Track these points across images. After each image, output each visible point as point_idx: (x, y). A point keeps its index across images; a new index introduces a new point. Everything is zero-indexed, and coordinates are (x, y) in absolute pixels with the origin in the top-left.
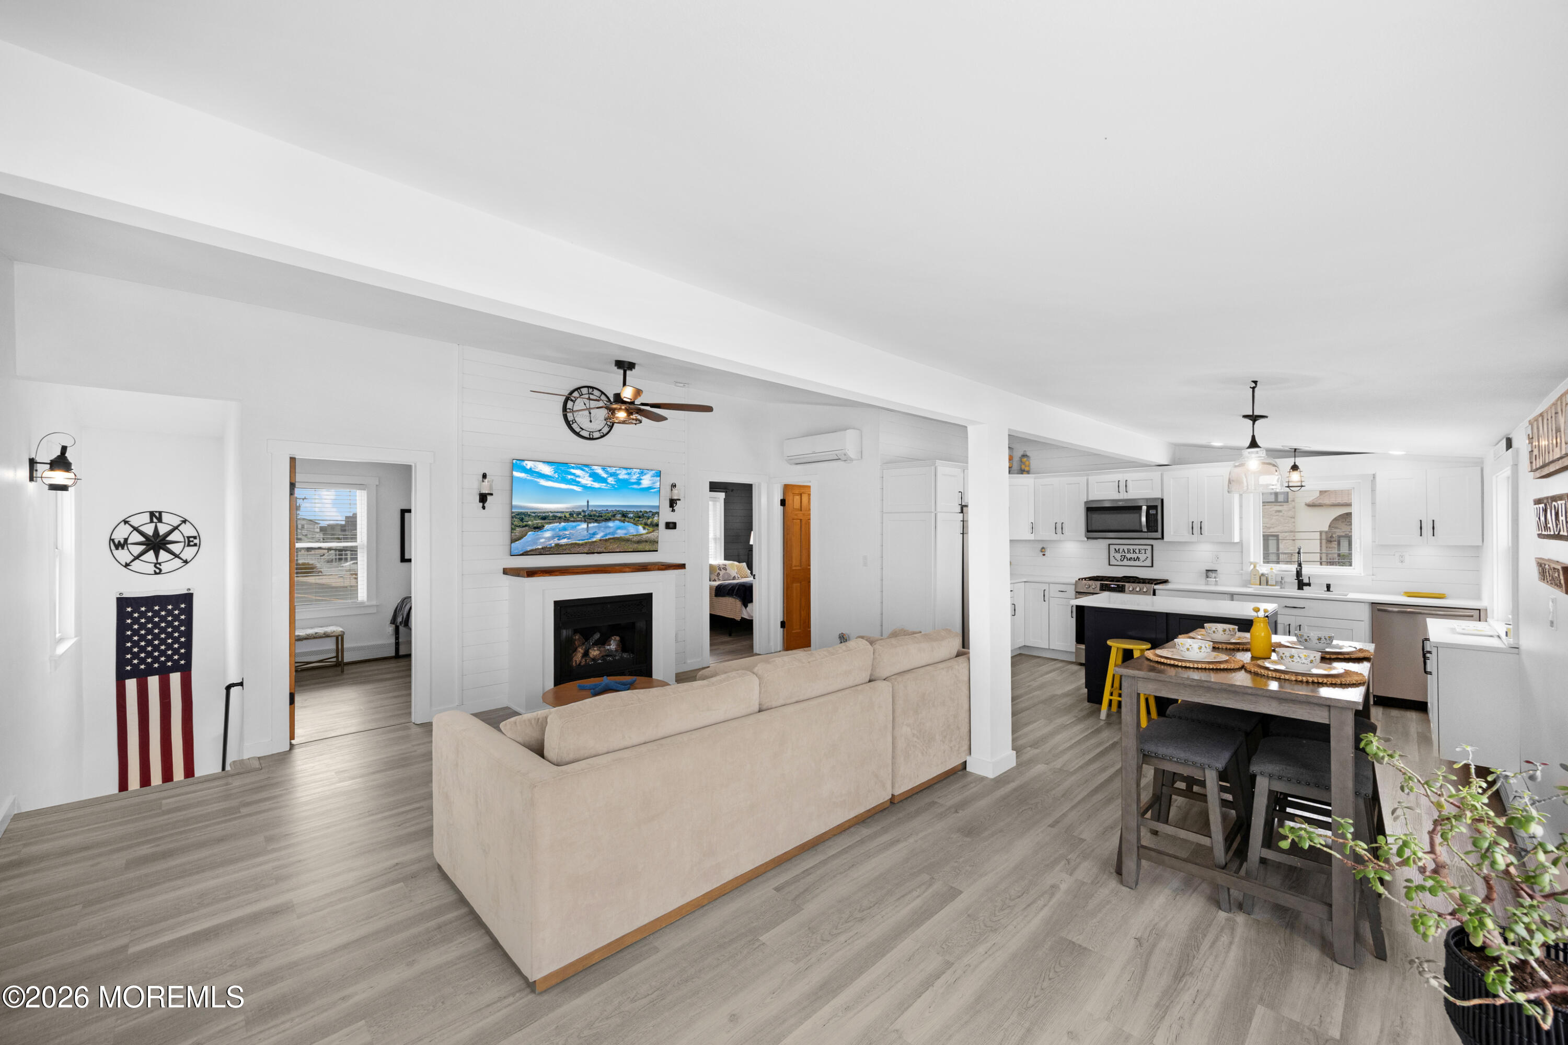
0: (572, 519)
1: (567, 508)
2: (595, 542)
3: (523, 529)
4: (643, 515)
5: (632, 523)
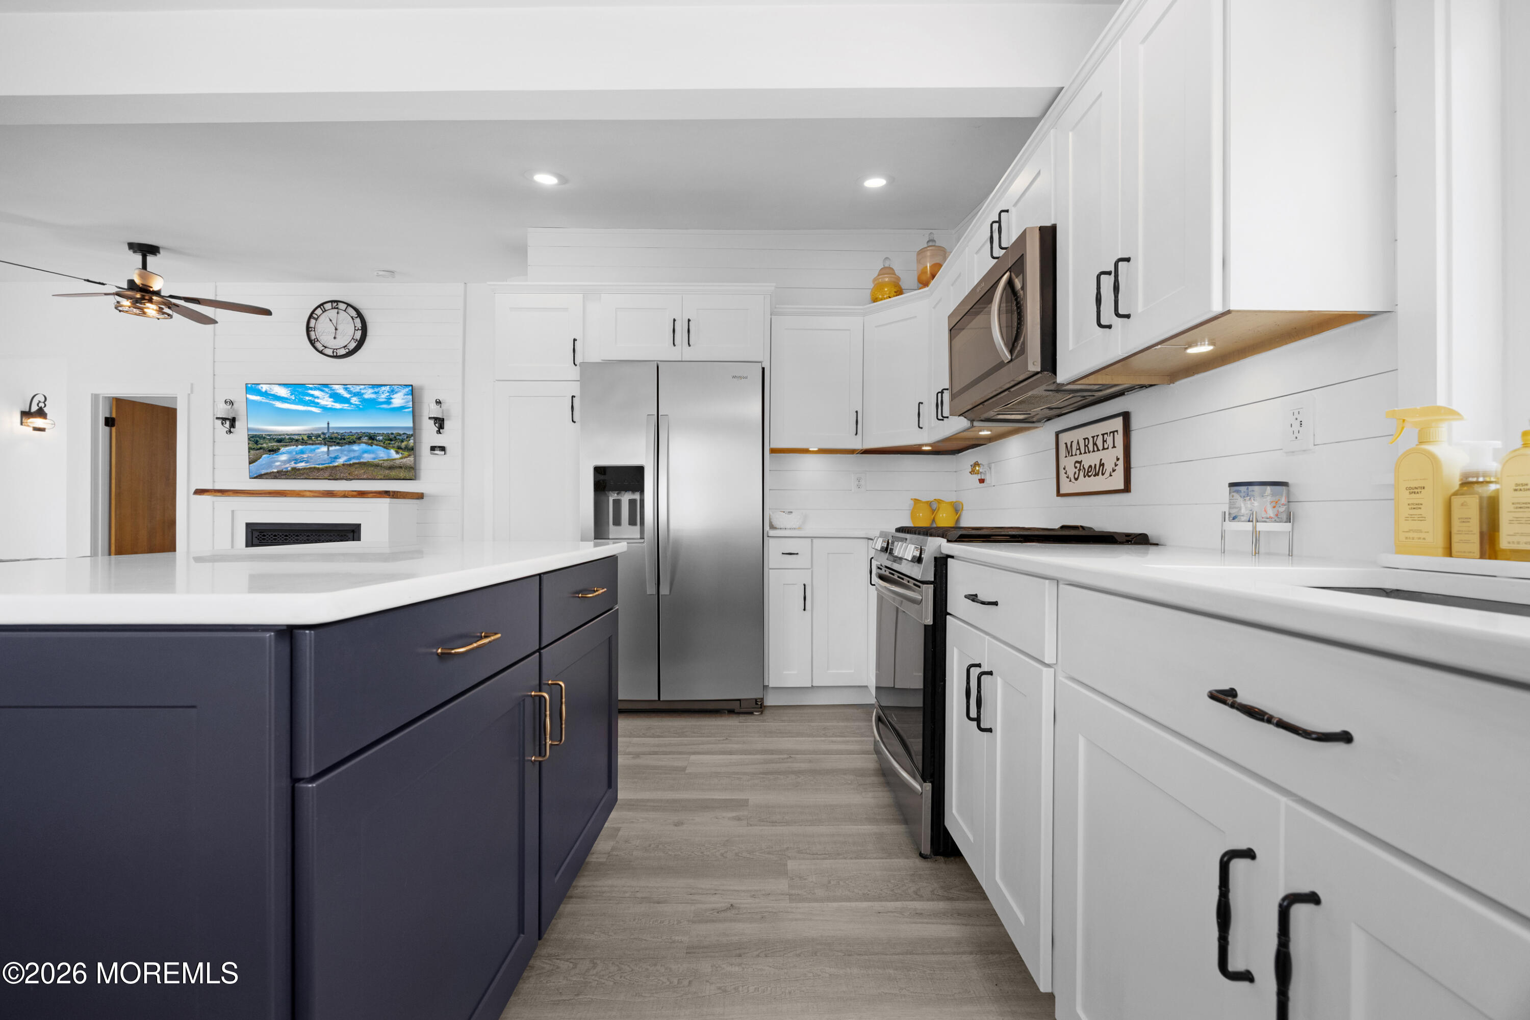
0: (311, 442)
2: (336, 466)
3: (258, 451)
4: (395, 437)
5: (382, 446)
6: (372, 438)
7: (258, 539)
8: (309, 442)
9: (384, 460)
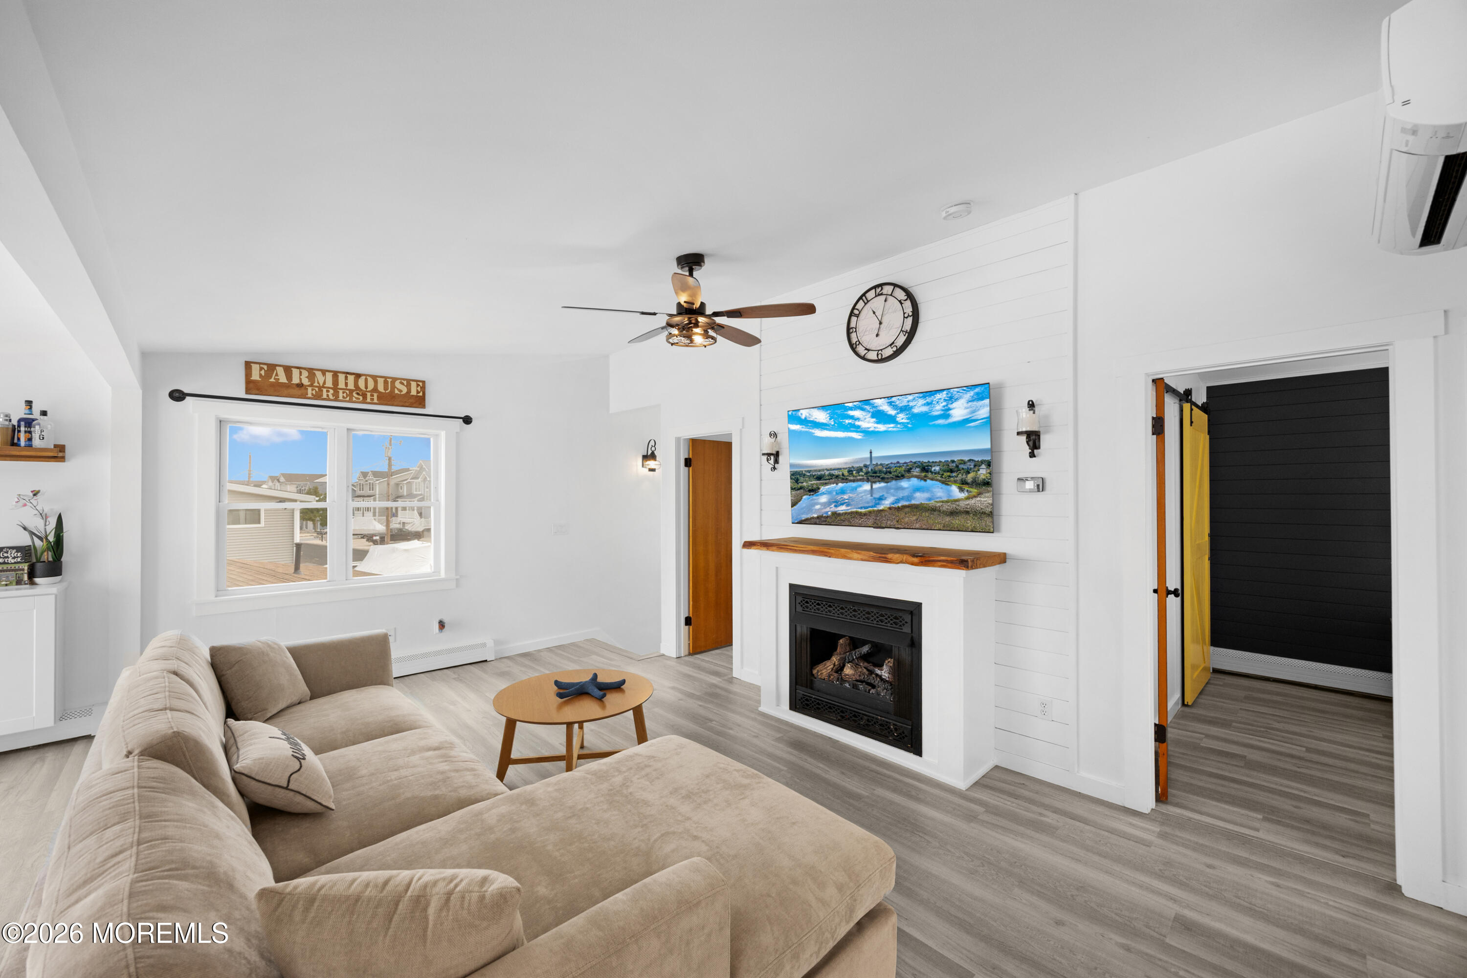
0: (852, 478)
1: (846, 463)
2: (881, 510)
3: (799, 491)
4: (957, 466)
5: (940, 481)
6: (925, 469)
7: (802, 606)
8: (850, 478)
9: (942, 502)
